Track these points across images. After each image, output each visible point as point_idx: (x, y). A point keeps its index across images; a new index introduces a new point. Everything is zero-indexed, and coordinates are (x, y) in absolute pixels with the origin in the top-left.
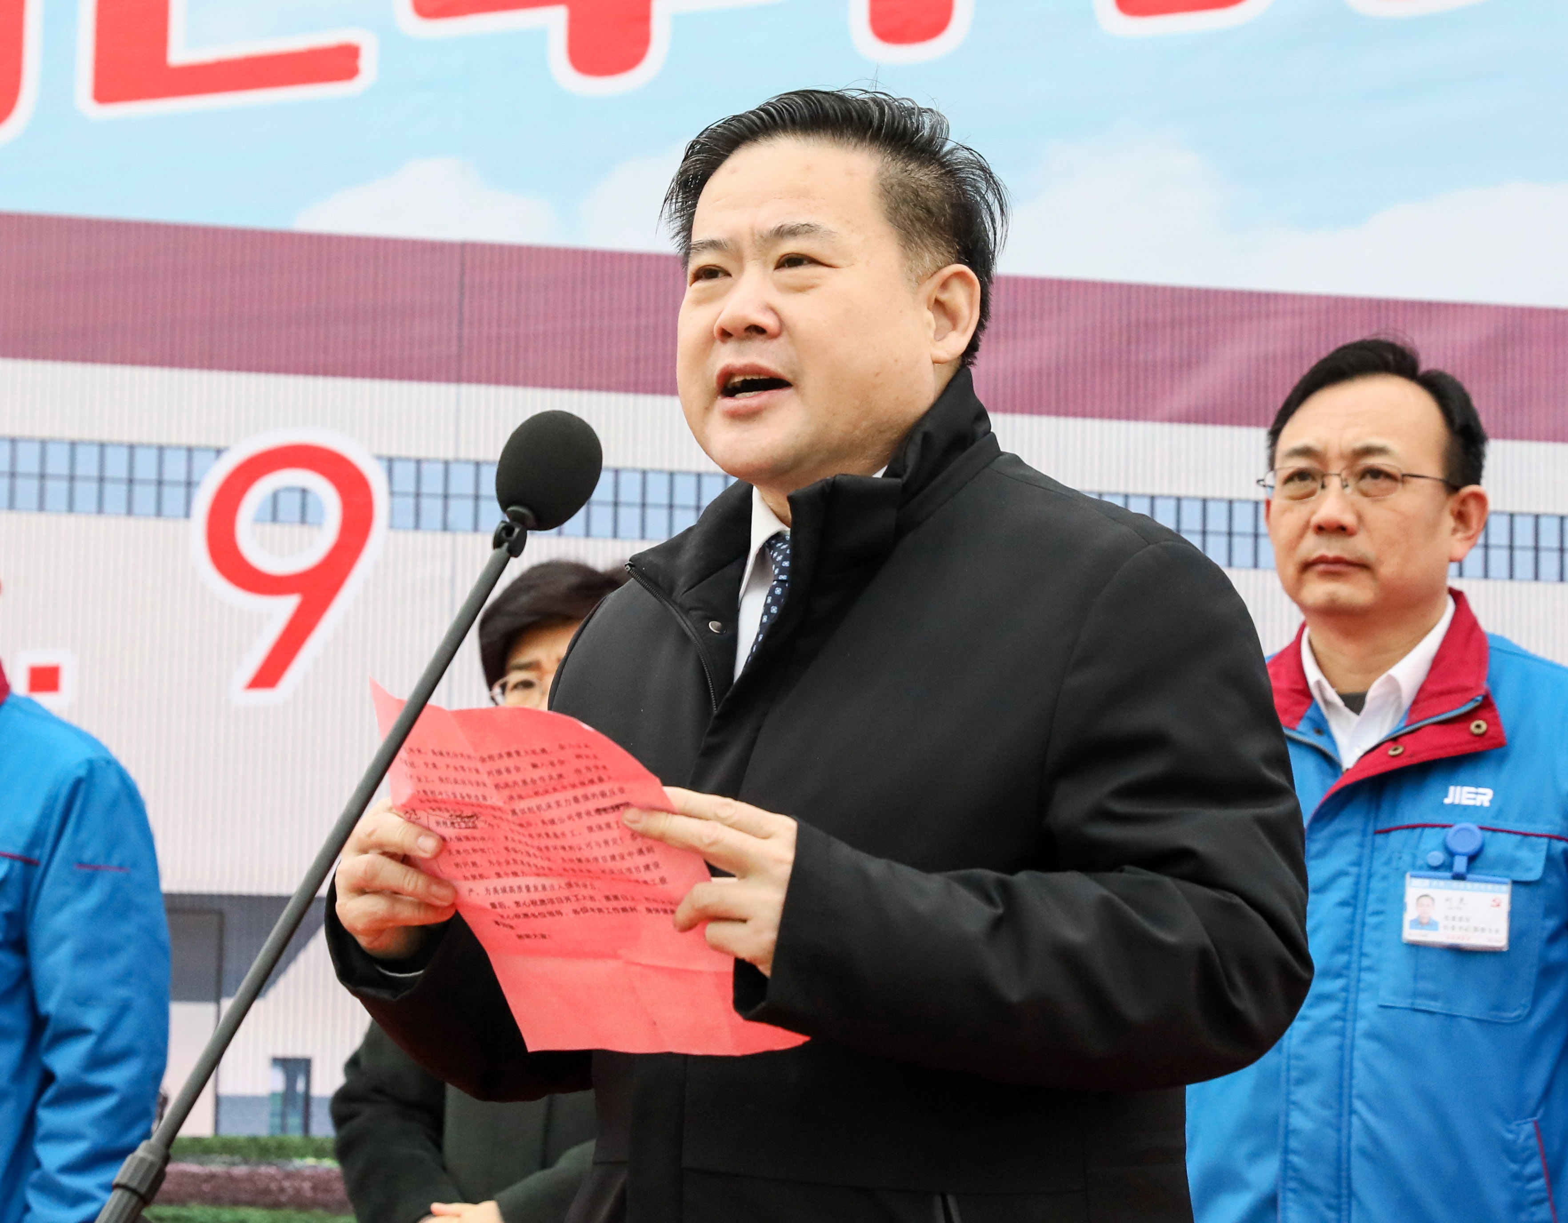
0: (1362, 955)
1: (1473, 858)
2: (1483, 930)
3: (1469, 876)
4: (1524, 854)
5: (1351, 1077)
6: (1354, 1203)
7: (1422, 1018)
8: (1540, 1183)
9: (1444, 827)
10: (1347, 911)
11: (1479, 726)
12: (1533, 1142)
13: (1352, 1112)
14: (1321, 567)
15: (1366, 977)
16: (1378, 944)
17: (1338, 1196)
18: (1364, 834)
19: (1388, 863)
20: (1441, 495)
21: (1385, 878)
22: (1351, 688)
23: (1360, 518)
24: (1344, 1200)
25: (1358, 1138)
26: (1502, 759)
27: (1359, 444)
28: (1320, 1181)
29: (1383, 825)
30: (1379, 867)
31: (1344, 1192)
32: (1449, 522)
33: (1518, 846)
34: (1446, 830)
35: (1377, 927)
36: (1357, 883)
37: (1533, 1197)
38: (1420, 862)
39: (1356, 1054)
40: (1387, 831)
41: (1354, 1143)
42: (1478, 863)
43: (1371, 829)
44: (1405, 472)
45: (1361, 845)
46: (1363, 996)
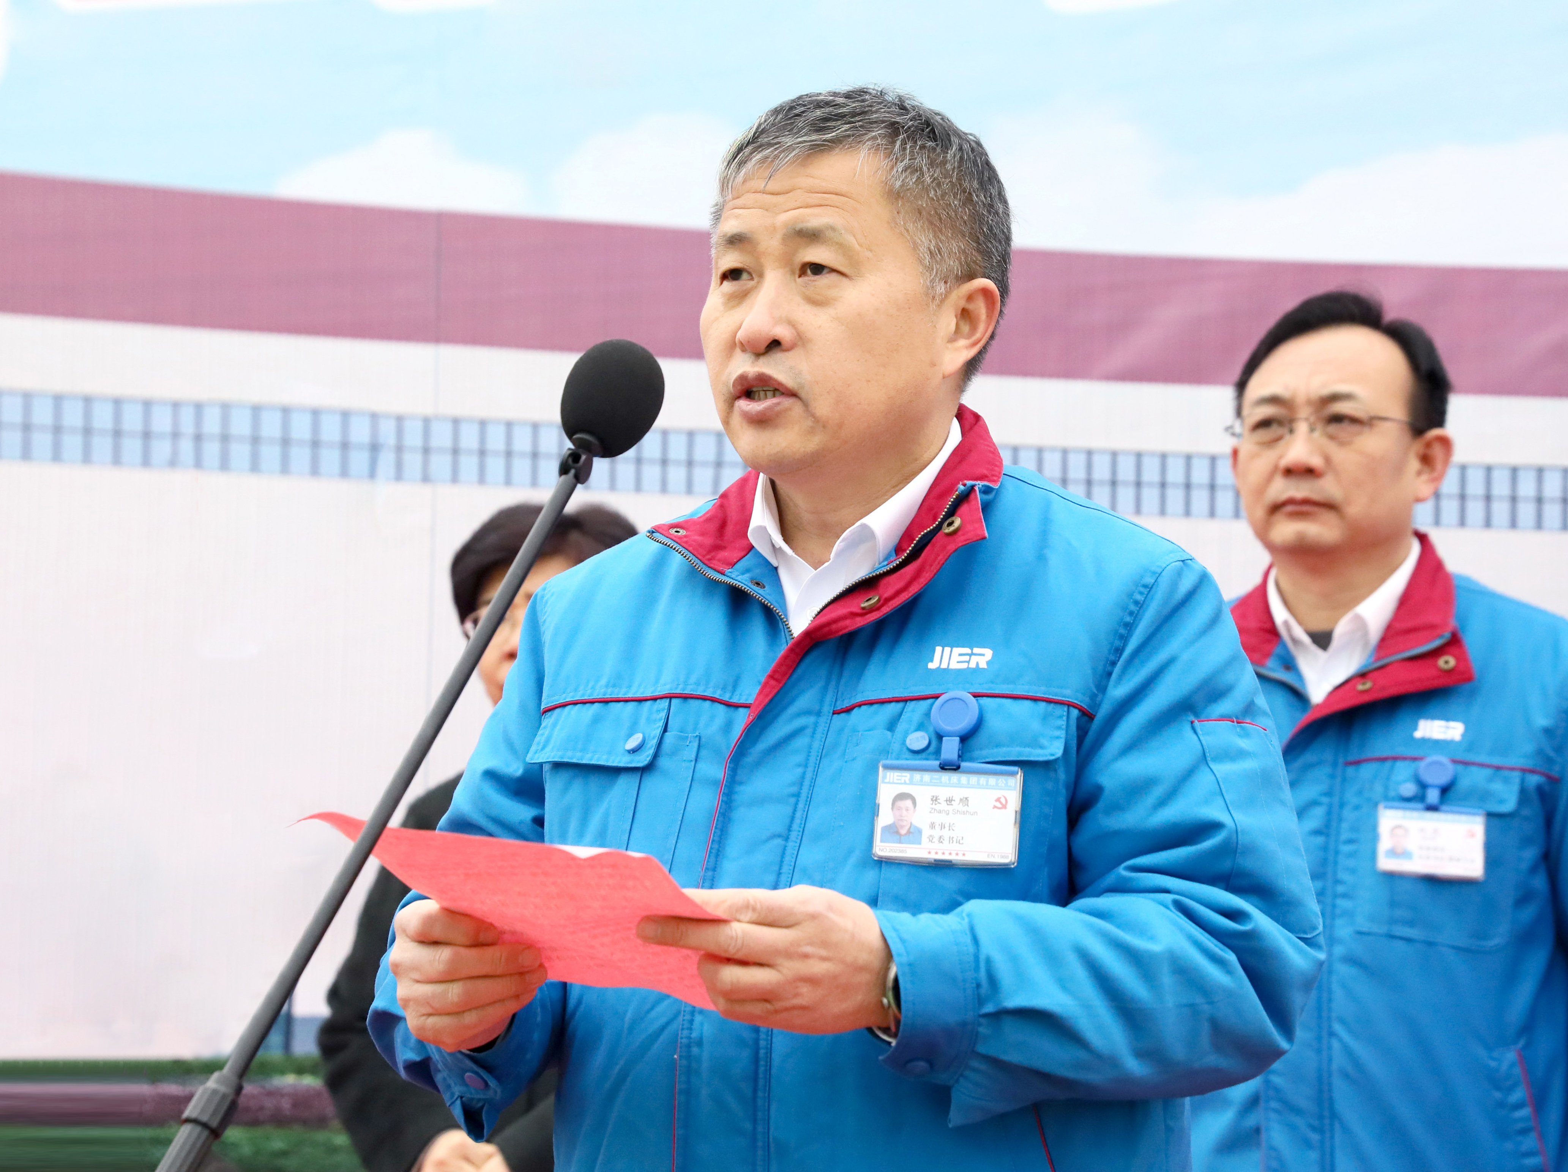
0: (1337, 882)
1: (1445, 790)
2: (1458, 860)
3: (1444, 807)
4: (1497, 787)
5: (1330, 1000)
6: (1337, 1126)
7: (1399, 945)
8: (1526, 1112)
9: (1415, 759)
10: (1320, 840)
11: (1447, 662)
12: (1517, 1071)
13: (1332, 1034)
14: (1289, 508)
15: (1342, 903)
16: (1353, 871)
17: (1321, 1117)
18: (1335, 765)
19: (1360, 793)
20: (1406, 437)
21: (1357, 808)
22: (1319, 625)
23: (1328, 460)
24: (1327, 1121)
25: (1339, 1060)
26: (1473, 693)
27: (1326, 391)
28: (1303, 1103)
29: (1353, 756)
30: (1351, 797)
31: (1326, 1113)
32: (1414, 464)
33: (1490, 780)
34: (1417, 763)
35: (1351, 855)
36: (1329, 813)
37: (1520, 1126)
38: (1392, 794)
39: (1334, 979)
40: (1357, 763)
41: (1335, 1066)
42: (1451, 794)
43: (1341, 761)
44: (1372, 414)
45: (1332, 776)
46: (1339, 922)
